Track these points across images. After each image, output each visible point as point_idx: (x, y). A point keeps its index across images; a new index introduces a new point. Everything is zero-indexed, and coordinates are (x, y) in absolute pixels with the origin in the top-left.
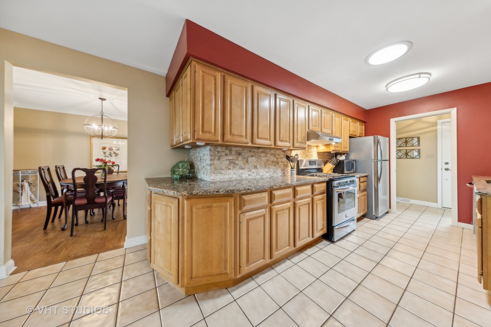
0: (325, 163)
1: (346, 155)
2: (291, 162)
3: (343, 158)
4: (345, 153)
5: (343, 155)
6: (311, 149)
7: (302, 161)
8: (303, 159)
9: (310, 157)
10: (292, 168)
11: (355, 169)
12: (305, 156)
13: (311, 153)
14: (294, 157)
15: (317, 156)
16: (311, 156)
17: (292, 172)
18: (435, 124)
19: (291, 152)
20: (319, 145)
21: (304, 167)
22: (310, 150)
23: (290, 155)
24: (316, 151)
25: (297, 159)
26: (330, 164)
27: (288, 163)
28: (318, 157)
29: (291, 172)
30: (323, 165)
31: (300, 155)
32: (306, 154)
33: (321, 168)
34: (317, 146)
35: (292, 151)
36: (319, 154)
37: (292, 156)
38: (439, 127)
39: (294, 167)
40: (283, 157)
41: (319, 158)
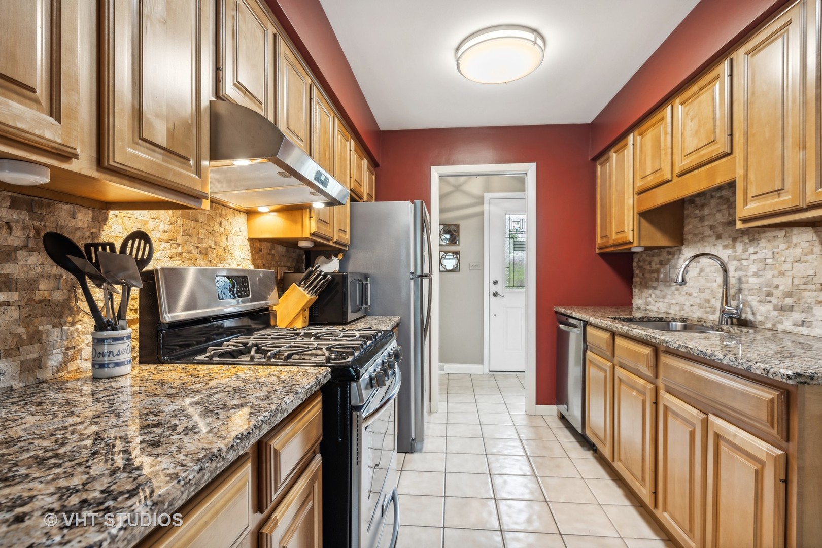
0: (282, 286)
1: (341, 256)
2: (91, 285)
3: (331, 266)
4: (340, 251)
5: (333, 258)
6: (225, 222)
7: (174, 276)
8: (184, 266)
9: (222, 259)
10: (101, 325)
11: (369, 304)
12: (195, 252)
13: (224, 238)
14: (118, 247)
15: (249, 257)
16: (223, 254)
17: (106, 348)
18: (481, 201)
19: (100, 220)
20: (261, 209)
21: (186, 308)
22: (217, 227)
23: (96, 235)
24: (245, 235)
25: (143, 262)
26: (301, 289)
27: (73, 288)
28: (254, 262)
29: (96, 354)
30: (274, 293)
31: (163, 245)
32: (200, 240)
33: (267, 309)
34: (250, 213)
35: (112, 213)
36: (257, 245)
37: (104, 245)
38: (486, 207)
39: (121, 316)
40: (25, 247)
41: (256, 266)
